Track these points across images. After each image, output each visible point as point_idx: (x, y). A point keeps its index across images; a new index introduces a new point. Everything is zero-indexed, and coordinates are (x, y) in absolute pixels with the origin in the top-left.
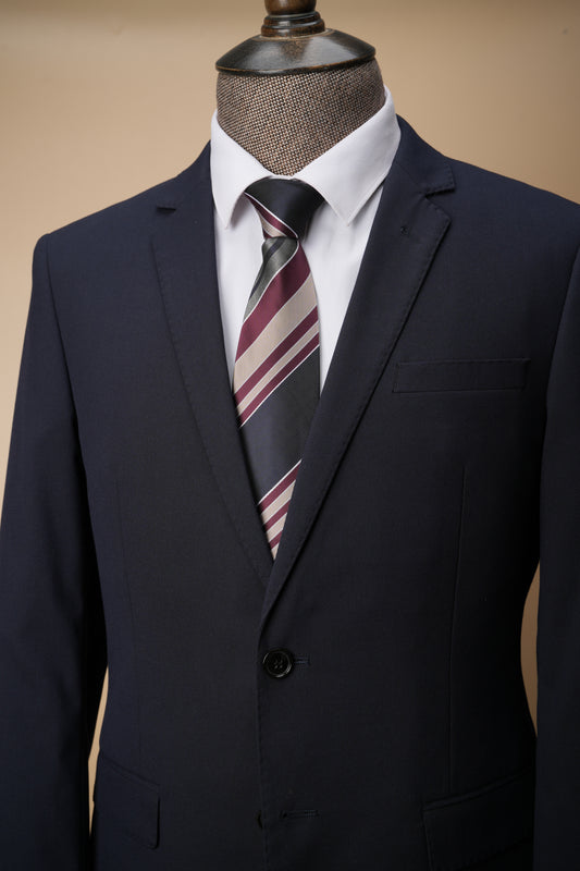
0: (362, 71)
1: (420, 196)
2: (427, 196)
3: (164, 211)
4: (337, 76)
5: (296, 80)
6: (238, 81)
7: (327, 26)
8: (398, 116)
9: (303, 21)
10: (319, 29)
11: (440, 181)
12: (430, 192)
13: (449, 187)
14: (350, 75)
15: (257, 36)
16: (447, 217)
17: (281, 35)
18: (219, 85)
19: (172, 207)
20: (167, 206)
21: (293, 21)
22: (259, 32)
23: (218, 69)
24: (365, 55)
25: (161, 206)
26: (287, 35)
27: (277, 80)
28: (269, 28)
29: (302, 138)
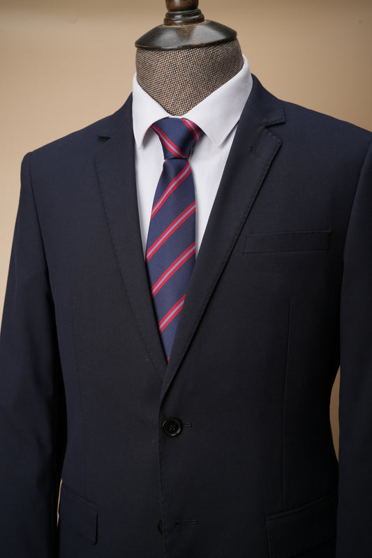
0: (227, 47)
1: (262, 127)
2: (267, 127)
3: (103, 139)
4: (211, 50)
5: (185, 53)
6: (148, 54)
7: (205, 18)
8: (252, 74)
9: (190, 15)
10: (201, 20)
11: (275, 117)
12: (268, 125)
13: (281, 121)
14: (219, 49)
15: (161, 25)
16: (279, 140)
17: (175, 24)
18: (137, 56)
19: (108, 136)
20: (105, 136)
21: (184, 15)
22: (162, 22)
23: (136, 46)
24: (230, 36)
25: (101, 135)
26: (179, 24)
27: (172, 53)
28: (169, 20)
29: (189, 90)
